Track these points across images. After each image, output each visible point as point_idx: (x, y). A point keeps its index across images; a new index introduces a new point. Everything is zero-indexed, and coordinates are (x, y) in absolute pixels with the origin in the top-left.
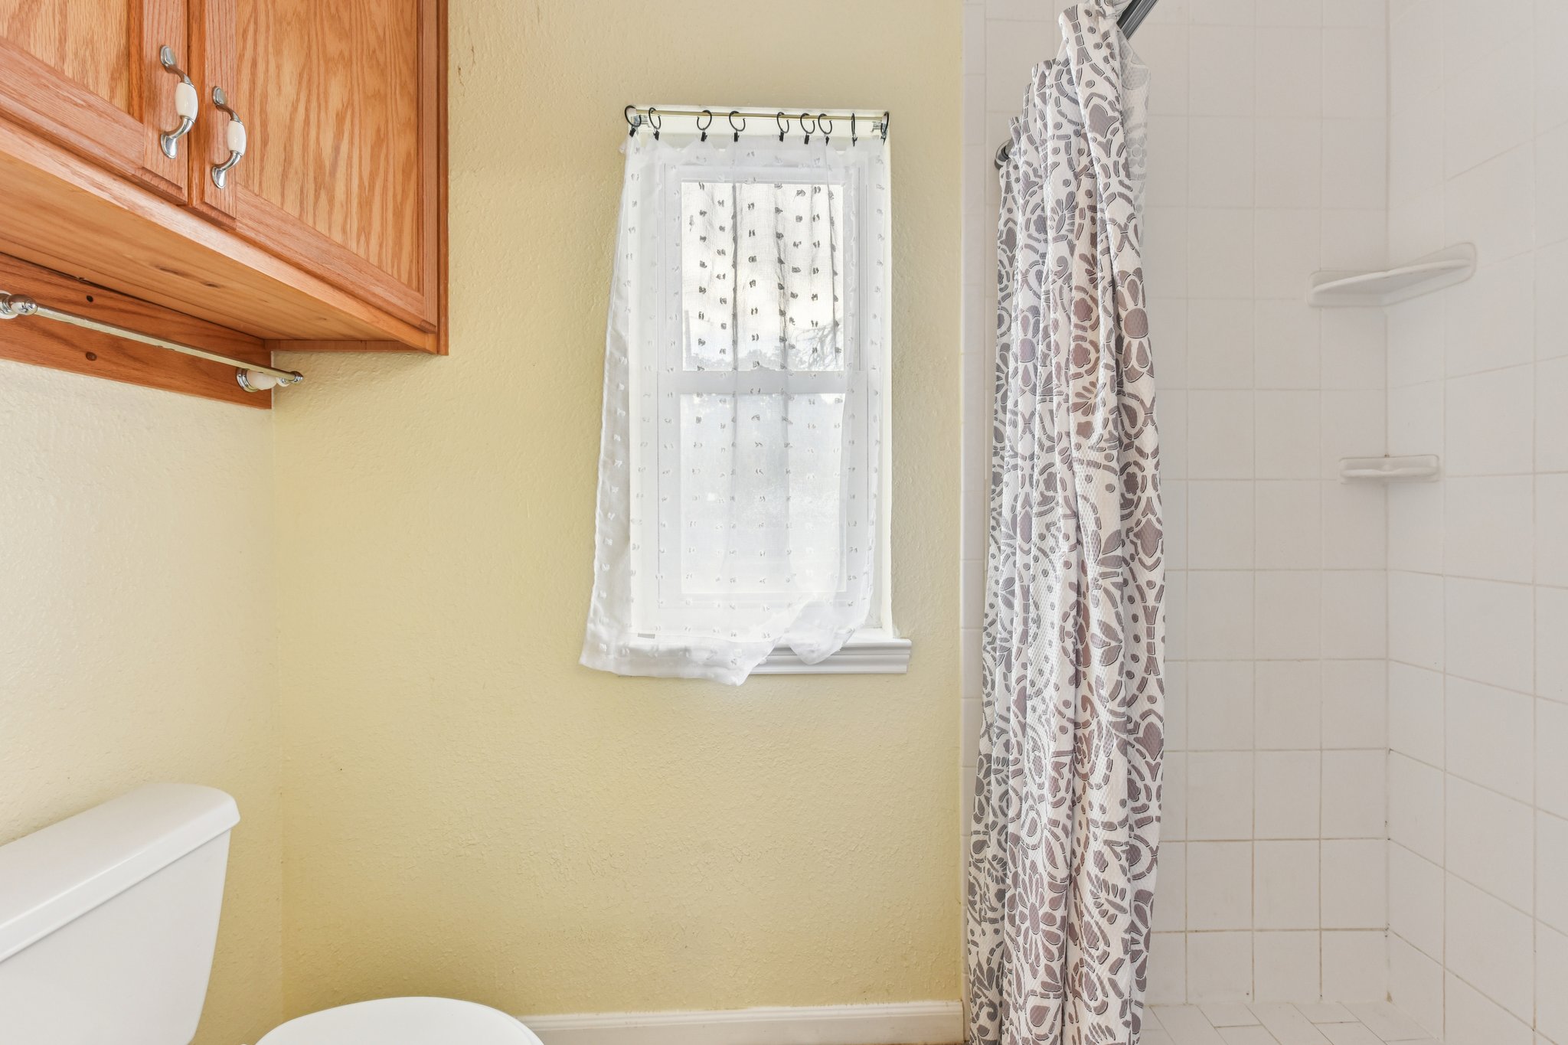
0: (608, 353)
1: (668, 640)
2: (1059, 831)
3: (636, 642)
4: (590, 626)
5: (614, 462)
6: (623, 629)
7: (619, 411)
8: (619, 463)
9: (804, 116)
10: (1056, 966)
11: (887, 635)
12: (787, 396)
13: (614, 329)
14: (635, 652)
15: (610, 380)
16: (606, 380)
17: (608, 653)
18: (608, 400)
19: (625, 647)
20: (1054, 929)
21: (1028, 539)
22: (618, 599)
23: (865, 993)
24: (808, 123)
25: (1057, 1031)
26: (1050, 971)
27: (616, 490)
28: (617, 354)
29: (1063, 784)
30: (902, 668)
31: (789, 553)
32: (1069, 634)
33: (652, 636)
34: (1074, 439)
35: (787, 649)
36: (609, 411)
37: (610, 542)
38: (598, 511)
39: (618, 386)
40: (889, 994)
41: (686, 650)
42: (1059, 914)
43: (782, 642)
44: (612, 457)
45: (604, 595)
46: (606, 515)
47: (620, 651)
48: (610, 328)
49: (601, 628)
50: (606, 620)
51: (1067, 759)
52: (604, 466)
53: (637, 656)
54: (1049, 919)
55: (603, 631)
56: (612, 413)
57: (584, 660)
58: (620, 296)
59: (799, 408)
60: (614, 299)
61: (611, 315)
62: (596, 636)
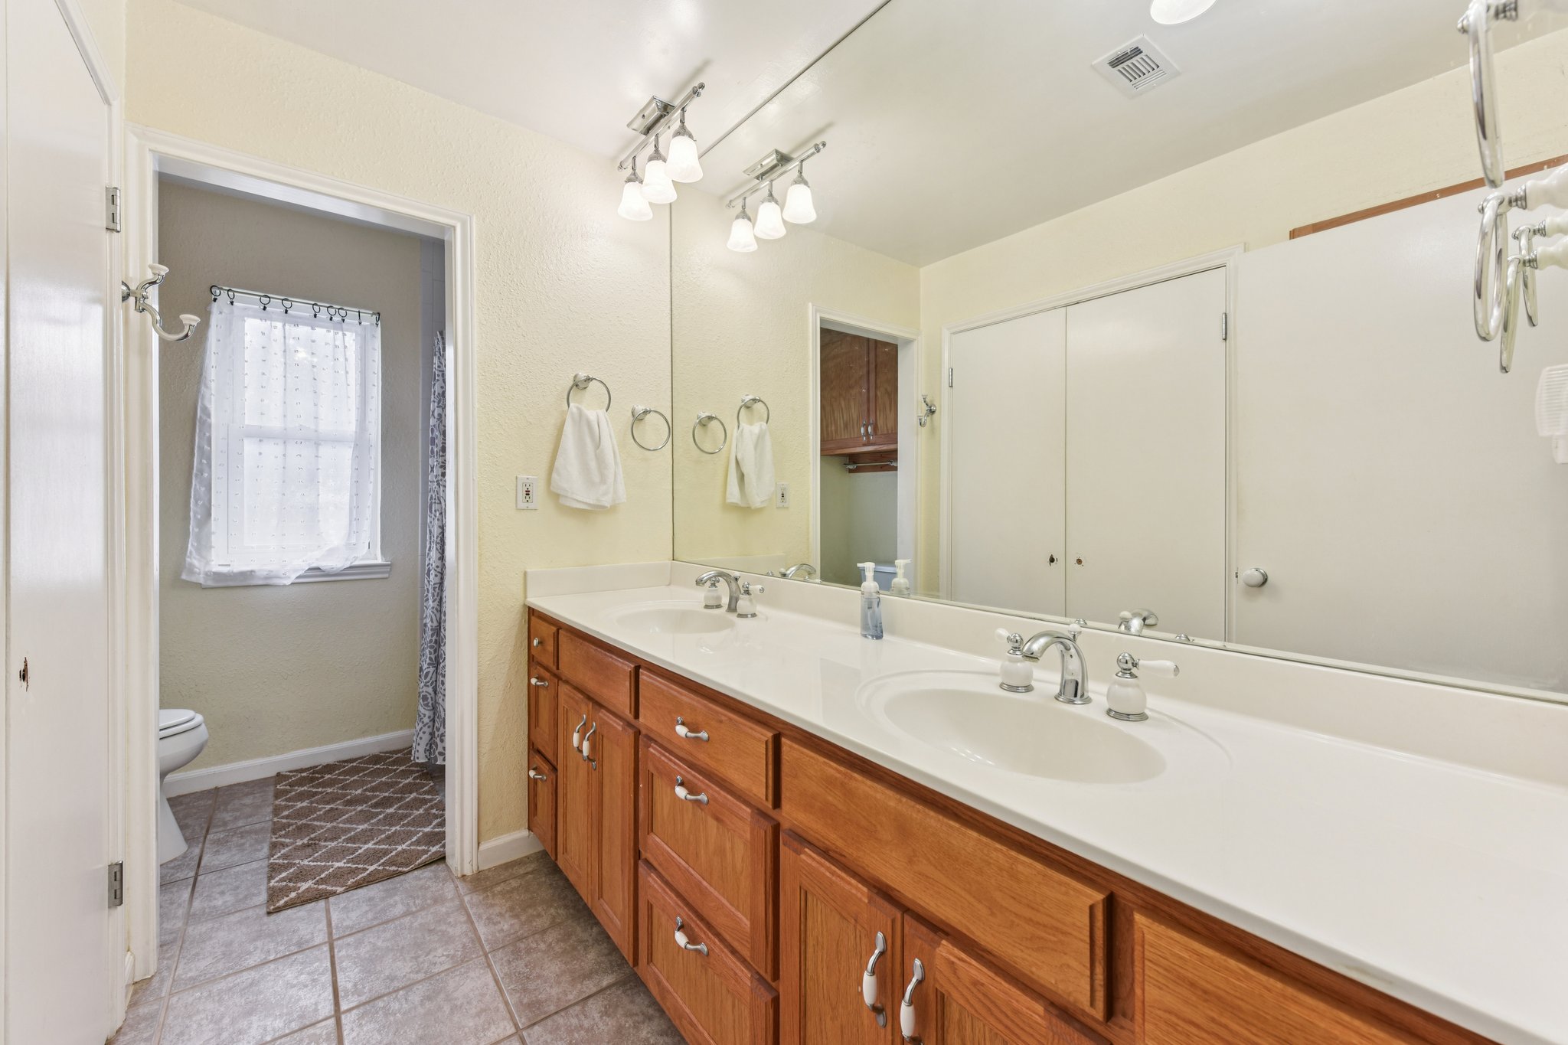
0: (198, 417)
1: (238, 567)
2: (435, 611)
3: (216, 569)
4: (188, 560)
5: (202, 474)
6: (207, 563)
7: (206, 447)
8: (206, 475)
9: (331, 307)
10: (433, 657)
11: (380, 561)
12: (317, 444)
13: (202, 404)
14: (216, 574)
15: (200, 431)
16: (197, 431)
17: (199, 574)
18: (199, 442)
19: (210, 572)
20: (432, 644)
21: (431, 512)
22: (204, 546)
23: (364, 733)
24: (332, 311)
25: (434, 679)
26: (431, 659)
27: (203, 489)
28: (204, 418)
29: (436, 594)
30: (386, 575)
31: (319, 521)
32: (438, 543)
33: (229, 565)
34: (440, 478)
35: (318, 569)
36: (199, 447)
37: (199, 517)
38: (192, 500)
39: (205, 434)
40: (378, 731)
41: (252, 571)
42: (434, 639)
43: (314, 565)
44: (201, 472)
45: (196, 544)
46: (196, 502)
47: (206, 574)
48: (200, 404)
49: (194, 560)
50: (197, 557)
51: (437, 586)
52: (196, 476)
53: (218, 576)
54: (431, 641)
55: (196, 563)
56: (201, 448)
57: (184, 577)
58: (207, 387)
59: (325, 451)
60: (203, 388)
61: (200, 397)
62: (191, 564)
